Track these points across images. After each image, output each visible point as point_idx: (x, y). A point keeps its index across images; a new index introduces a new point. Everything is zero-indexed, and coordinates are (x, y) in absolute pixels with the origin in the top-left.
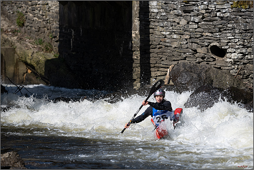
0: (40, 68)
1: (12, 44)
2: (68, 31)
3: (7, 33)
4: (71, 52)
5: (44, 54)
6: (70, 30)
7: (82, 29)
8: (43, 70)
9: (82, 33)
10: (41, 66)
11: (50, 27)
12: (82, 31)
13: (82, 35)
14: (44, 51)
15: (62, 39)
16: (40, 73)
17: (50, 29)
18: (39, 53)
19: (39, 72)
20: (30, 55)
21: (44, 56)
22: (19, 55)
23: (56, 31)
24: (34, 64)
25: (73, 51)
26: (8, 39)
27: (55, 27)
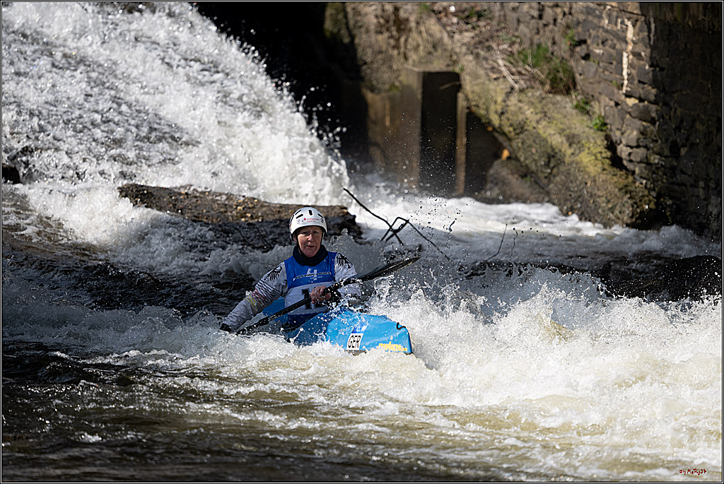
0: (525, 146)
1: (453, 58)
2: (616, 25)
3: (444, 20)
4: (623, 97)
5: (543, 98)
6: (622, 23)
7: (654, 22)
8: (533, 154)
9: (654, 36)
10: (529, 139)
11: (571, 8)
12: (655, 27)
13: (654, 42)
14: (547, 87)
15: (600, 49)
16: (524, 161)
17: (570, 13)
18: (530, 94)
19: (522, 159)
20: (499, 99)
21: (539, 106)
22: (470, 96)
23: (585, 20)
24: (510, 132)
25: (628, 95)
26: (442, 39)
27: (584, 10)
